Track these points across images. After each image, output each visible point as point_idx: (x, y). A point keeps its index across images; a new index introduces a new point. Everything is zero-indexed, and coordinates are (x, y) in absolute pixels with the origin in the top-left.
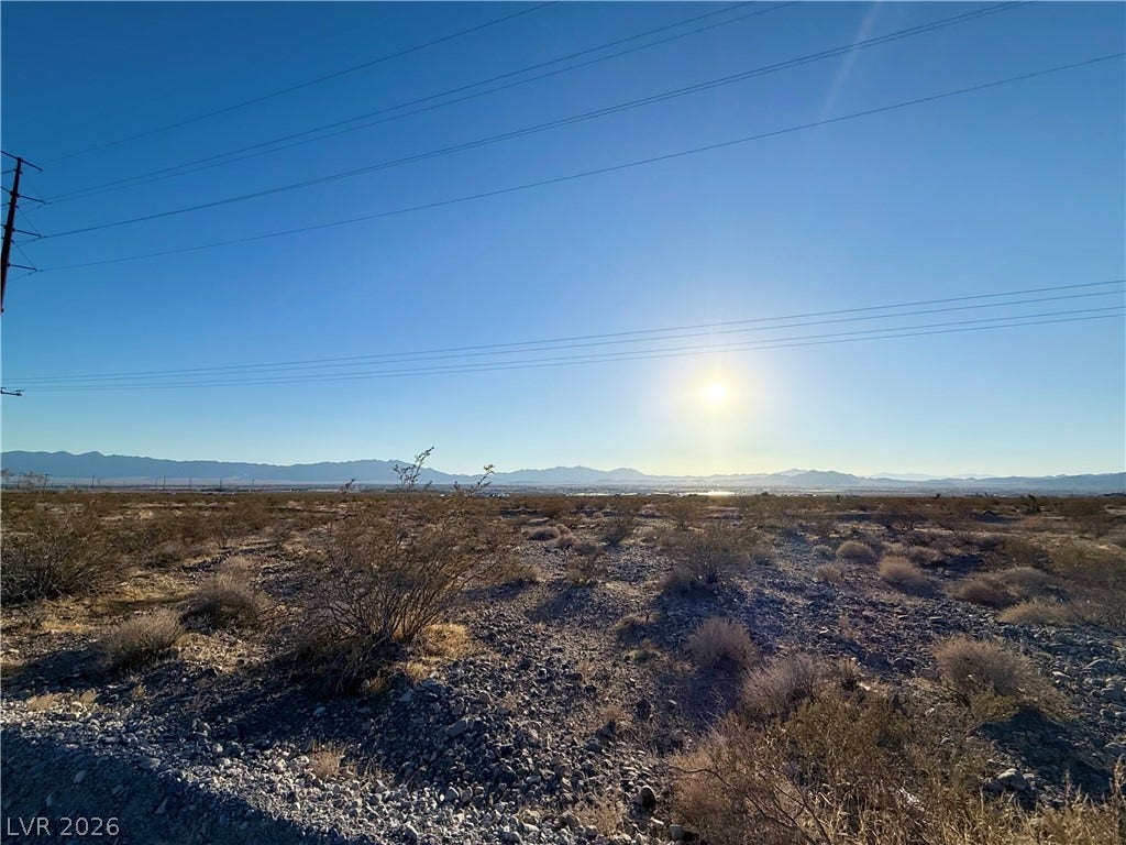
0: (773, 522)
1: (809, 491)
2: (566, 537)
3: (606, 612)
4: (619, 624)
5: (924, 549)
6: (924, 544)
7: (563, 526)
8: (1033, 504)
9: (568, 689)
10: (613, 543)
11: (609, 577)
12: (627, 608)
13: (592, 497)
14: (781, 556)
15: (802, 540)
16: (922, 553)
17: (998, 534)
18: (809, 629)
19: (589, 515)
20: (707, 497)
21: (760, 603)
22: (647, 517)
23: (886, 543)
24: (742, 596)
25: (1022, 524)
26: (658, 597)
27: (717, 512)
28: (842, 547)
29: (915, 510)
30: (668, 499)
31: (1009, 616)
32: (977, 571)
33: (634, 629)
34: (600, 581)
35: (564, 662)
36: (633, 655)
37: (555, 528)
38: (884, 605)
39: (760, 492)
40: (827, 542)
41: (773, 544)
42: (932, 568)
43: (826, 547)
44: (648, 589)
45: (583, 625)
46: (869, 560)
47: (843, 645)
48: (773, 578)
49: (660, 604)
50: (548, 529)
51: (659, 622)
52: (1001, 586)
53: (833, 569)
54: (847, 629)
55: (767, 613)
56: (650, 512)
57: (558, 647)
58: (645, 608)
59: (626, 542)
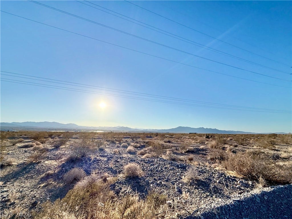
0: (110, 139)
1: (122, 131)
2: (37, 146)
3: (39, 172)
4: (43, 175)
5: (137, 144)
7: (38, 142)
8: (157, 135)
10: (57, 147)
11: (48, 158)
12: (50, 169)
14: (108, 148)
15: (115, 143)
16: (136, 145)
18: (103, 166)
19: (53, 138)
20: (96, 132)
21: (94, 161)
22: (74, 138)
23: (131, 143)
24: (90, 160)
25: (154, 138)
26: (63, 164)
27: (97, 136)
28: (122, 145)
29: (139, 136)
30: (84, 133)
31: (144, 157)
32: (145, 148)
33: (48, 176)
34: (43, 161)
35: (5, 196)
36: (42, 185)
37: (34, 143)
38: (123, 158)
39: (110, 132)
40: (120, 144)
41: (107, 145)
42: (137, 148)
43: (119, 145)
44: (62, 161)
45: (27, 179)
46: (126, 147)
47: (109, 169)
48: (102, 154)
49: (63, 166)
50: (31, 143)
51: (59, 172)
52: (146, 151)
53: (117, 150)
54: (111, 165)
55: (95, 164)
56: (76, 137)
57: (6, 190)
58: (56, 168)
59: (62, 147)
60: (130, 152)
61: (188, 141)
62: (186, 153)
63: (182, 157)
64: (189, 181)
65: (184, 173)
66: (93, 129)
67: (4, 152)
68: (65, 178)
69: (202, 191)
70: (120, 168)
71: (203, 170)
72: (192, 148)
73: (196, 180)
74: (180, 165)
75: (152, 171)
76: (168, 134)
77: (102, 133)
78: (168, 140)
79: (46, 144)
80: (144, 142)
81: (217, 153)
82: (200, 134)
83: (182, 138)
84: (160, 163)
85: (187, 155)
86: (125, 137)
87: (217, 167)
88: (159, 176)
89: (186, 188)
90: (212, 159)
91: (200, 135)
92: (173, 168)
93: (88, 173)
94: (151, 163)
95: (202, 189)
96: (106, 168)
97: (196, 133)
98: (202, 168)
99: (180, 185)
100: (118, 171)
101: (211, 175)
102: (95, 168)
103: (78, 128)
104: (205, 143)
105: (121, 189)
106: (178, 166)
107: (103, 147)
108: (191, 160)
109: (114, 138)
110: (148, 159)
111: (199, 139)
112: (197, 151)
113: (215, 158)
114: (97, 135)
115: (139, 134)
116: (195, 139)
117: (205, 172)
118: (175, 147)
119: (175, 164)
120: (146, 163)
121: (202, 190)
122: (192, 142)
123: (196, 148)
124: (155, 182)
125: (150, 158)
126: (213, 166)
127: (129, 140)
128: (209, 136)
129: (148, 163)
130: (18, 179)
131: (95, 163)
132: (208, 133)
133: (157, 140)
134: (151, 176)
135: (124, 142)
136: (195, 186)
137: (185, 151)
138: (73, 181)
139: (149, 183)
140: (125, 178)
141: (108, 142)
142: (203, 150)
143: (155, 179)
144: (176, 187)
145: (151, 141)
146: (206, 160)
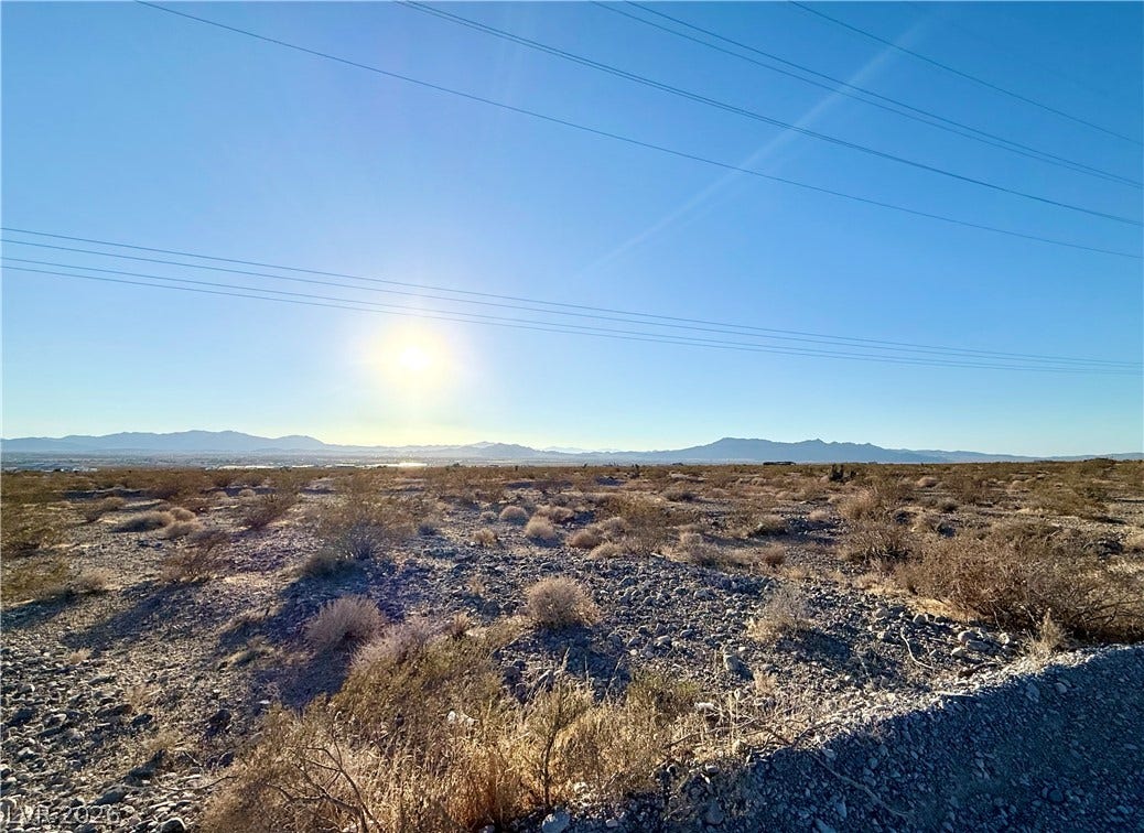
0: (454, 492)
1: (496, 462)
2: (182, 524)
3: (208, 615)
4: (226, 626)
5: (562, 509)
6: (564, 505)
7: (183, 511)
8: (636, 471)
9: (98, 731)
10: (257, 526)
11: (233, 567)
12: (246, 603)
13: (247, 471)
14: (453, 524)
15: (476, 508)
16: (560, 512)
17: (609, 494)
18: (445, 589)
19: (232, 493)
20: (397, 469)
21: (409, 573)
22: (317, 492)
23: (538, 506)
24: (392, 570)
25: (626, 486)
26: (293, 585)
28: (503, 513)
29: (569, 478)
30: (353, 471)
31: (593, 554)
32: (592, 522)
33: (246, 628)
34: (216, 576)
35: (108, 696)
36: (233, 659)
37: (168, 514)
38: (514, 558)
39: (451, 464)
40: (497, 508)
41: (448, 513)
42: (564, 523)
43: (491, 513)
44: (285, 576)
45: (170, 637)
46: (523, 521)
47: (469, 600)
48: (432, 546)
49: (293, 592)
50: (153, 514)
51: (284, 612)
52: (601, 532)
53: (488, 531)
54: (475, 585)
55: (412, 582)
56: (323, 486)
57: (107, 675)
58: (271, 599)
59: (276, 524)
60: (538, 539)
61: (762, 494)
62: (756, 540)
63: (738, 553)
64: (774, 637)
65: (752, 609)
66: (384, 455)
67: (64, 546)
68: (310, 634)
69: (824, 669)
70: (508, 597)
71: (824, 597)
72: (778, 518)
73: (801, 632)
74: (736, 581)
75: (630, 604)
76: (679, 467)
77: (421, 470)
78: (681, 492)
79: (211, 517)
80: (591, 502)
81: (875, 535)
82: (806, 467)
83: (737, 483)
84: (658, 577)
85: (757, 544)
86: (512, 482)
87: (874, 585)
88: (660, 621)
89: (762, 658)
90: (854, 558)
91: (809, 471)
92: (711, 593)
93: (394, 615)
94: (626, 577)
95: (822, 660)
96: (455, 595)
97: (789, 463)
98: (819, 590)
99: (741, 649)
100: (501, 606)
101: (854, 613)
102: (415, 598)
103: (327, 454)
104: (829, 501)
105: (522, 665)
106: (727, 585)
107: (431, 520)
108: (775, 562)
109: (472, 487)
110: (610, 561)
111: (805, 486)
112: (797, 531)
113: (869, 554)
114: (403, 479)
115: (567, 470)
116: (789, 484)
117: (831, 605)
118: (712, 516)
119: (715, 578)
120: (604, 575)
121: (824, 666)
122: (778, 496)
123: (795, 520)
124: (646, 641)
125: (617, 557)
126: (859, 582)
127: (531, 494)
128: (842, 471)
129: (612, 575)
130: (137, 638)
131: (412, 579)
132: (839, 461)
133: (638, 492)
134: (630, 620)
135: (514, 503)
136: (795, 653)
137: (750, 529)
138: (342, 642)
139: (623, 645)
140: (531, 628)
141: (450, 503)
142: (819, 524)
143: (643, 631)
144: (725, 657)
145: (618, 495)
146: (834, 564)
